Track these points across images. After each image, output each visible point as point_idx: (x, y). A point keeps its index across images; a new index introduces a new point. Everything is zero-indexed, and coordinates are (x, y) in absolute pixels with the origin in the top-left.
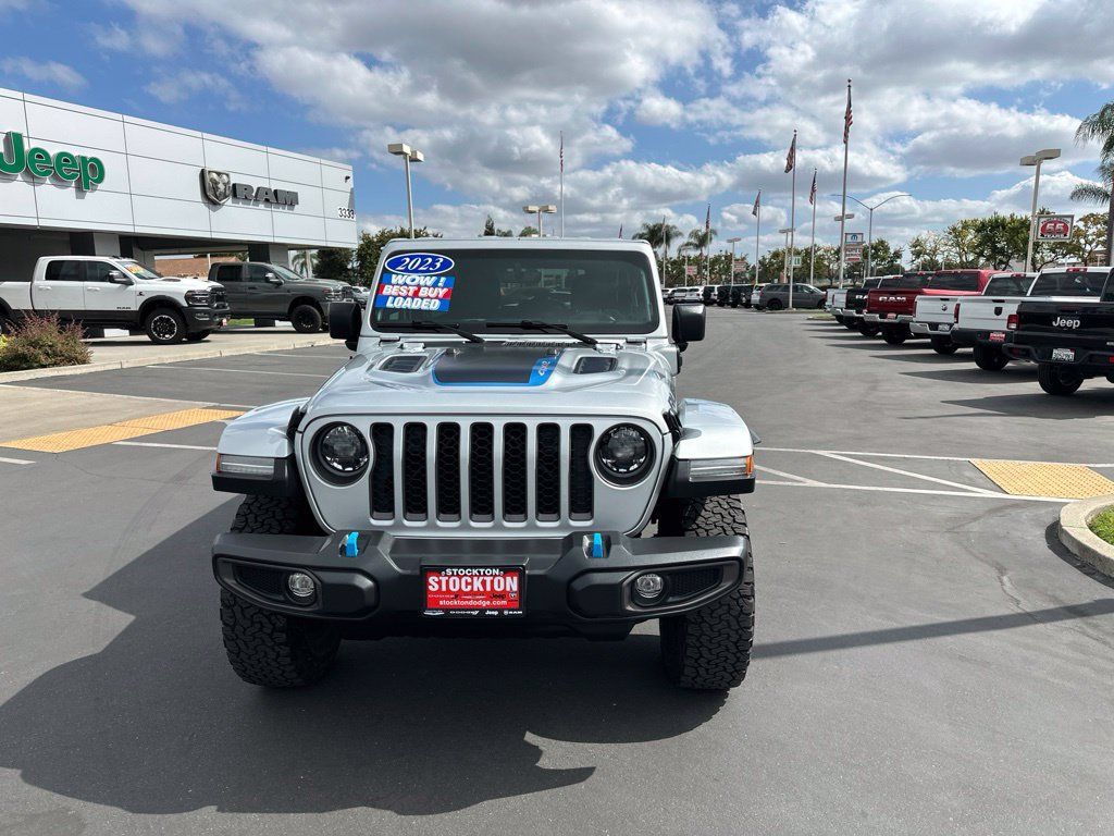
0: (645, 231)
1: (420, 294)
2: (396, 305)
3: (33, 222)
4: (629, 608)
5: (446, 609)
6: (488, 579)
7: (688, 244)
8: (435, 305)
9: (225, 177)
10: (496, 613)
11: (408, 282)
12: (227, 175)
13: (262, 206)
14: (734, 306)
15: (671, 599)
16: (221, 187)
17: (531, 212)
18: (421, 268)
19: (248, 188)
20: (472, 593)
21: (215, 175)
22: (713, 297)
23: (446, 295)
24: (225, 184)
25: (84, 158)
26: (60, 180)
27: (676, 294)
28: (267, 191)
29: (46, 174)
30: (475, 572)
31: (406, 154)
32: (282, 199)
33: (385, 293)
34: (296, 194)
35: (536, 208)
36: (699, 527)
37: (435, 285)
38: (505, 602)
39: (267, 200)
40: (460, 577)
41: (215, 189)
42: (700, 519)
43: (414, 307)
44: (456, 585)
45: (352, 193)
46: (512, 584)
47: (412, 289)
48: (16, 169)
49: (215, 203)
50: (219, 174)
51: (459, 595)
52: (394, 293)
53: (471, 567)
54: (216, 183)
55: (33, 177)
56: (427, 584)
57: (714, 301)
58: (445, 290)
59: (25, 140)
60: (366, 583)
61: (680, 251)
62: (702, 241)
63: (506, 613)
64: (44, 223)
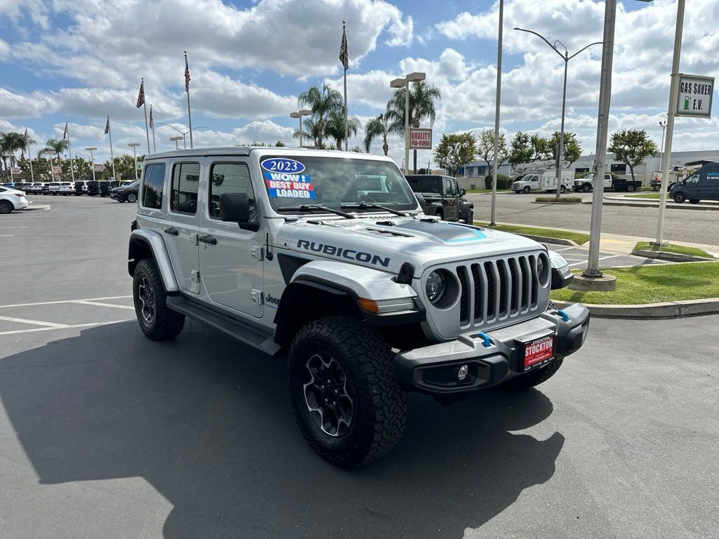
1: (295, 187)
2: (283, 195)
5: (531, 365)
6: (544, 343)
7: (46, 150)
8: (307, 195)
11: (283, 179)
14: (103, 195)
18: (286, 169)
20: (540, 353)
22: (83, 189)
23: (310, 188)
27: (50, 187)
30: (542, 341)
33: (272, 186)
37: (301, 181)
38: (548, 354)
40: (536, 345)
43: (295, 196)
44: (534, 350)
46: (551, 343)
47: (288, 184)
51: (535, 355)
52: (278, 187)
53: (540, 338)
56: (525, 353)
57: (85, 192)
58: (308, 185)
61: (40, 154)
62: (59, 148)
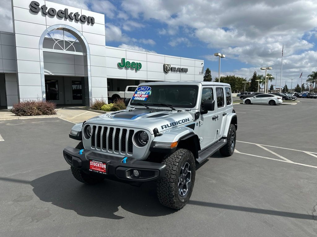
0: (313, 74)
1: (142, 96)
2: (136, 99)
3: (126, 78)
4: (128, 177)
5: (93, 170)
6: (100, 164)
8: (144, 99)
9: (169, 66)
10: (101, 173)
11: (140, 93)
12: (170, 65)
13: (178, 73)
15: (140, 177)
16: (168, 68)
17: (263, 70)
18: (144, 90)
19: (175, 68)
20: (97, 167)
21: (167, 65)
23: (147, 97)
24: (169, 67)
25: (137, 63)
26: (132, 69)
28: (180, 69)
29: (129, 67)
30: (98, 162)
31: (219, 56)
32: (184, 71)
33: (135, 96)
34: (187, 69)
35: (265, 68)
36: (166, 161)
37: (145, 94)
38: (103, 171)
39: (180, 71)
40: (95, 163)
41: (167, 69)
42: (167, 159)
43: (140, 99)
44: (95, 164)
45: (203, 68)
46: (104, 166)
47: (141, 95)
48: (123, 66)
49: (166, 72)
50: (168, 65)
51: (95, 167)
52: (137, 96)
53: (97, 161)
54: (167, 67)
55: (127, 68)
56: (90, 163)
58: (147, 95)
59: (125, 60)
60: (80, 161)
63: (103, 173)
64: (128, 78)
